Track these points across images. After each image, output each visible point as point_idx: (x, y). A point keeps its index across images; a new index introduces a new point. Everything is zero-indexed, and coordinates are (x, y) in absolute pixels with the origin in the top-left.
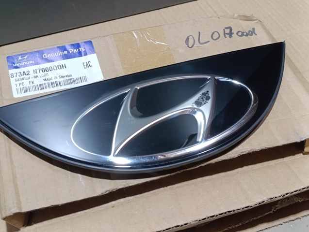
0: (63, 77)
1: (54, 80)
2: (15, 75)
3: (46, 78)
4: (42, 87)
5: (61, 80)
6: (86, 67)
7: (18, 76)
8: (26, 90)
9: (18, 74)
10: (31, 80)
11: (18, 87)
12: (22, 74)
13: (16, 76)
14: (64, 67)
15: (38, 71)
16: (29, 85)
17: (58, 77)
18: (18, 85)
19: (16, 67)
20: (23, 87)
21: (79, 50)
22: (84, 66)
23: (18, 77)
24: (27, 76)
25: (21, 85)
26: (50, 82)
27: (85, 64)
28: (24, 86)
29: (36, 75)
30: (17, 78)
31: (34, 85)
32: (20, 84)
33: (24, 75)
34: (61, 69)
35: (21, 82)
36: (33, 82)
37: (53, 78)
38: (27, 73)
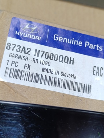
0: (65, 75)
1: (54, 75)
2: (12, 46)
3: (47, 67)
4: (37, 78)
5: (62, 78)
6: (95, 73)
7: (15, 49)
8: (17, 74)
9: (16, 48)
10: (28, 62)
11: (9, 66)
12: (21, 49)
13: (13, 50)
14: (72, 62)
15: (41, 53)
16: (23, 69)
17: (60, 73)
18: (10, 63)
19: (18, 37)
20: (15, 68)
21: (96, 47)
22: (94, 70)
23: (15, 52)
24: (26, 55)
25: (14, 65)
26: (49, 75)
27: (96, 69)
28: (17, 68)
29: (36, 57)
30: (13, 52)
31: (29, 70)
32: (13, 62)
33: (23, 52)
34: (67, 62)
35: (16, 60)
36: (29, 67)
37: (54, 72)
38: (27, 51)
